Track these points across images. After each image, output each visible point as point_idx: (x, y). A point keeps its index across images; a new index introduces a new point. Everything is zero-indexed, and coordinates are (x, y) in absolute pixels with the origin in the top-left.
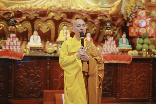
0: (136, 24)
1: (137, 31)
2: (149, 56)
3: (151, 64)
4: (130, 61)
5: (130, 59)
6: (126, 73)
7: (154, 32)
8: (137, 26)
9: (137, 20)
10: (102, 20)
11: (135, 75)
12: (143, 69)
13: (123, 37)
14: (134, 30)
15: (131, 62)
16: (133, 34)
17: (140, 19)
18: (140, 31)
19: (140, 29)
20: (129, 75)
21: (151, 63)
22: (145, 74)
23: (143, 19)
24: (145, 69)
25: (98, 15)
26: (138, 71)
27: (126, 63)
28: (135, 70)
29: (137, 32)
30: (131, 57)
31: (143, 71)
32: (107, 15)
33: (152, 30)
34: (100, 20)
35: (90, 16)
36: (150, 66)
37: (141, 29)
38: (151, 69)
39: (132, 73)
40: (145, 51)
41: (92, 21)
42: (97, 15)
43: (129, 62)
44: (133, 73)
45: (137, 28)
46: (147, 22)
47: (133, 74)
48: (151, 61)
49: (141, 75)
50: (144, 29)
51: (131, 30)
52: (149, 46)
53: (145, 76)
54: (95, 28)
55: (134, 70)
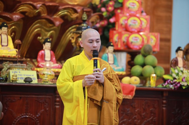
0: (122, 25)
1: (124, 39)
2: (160, 86)
3: (163, 100)
4: (133, 94)
5: (132, 91)
6: (124, 115)
7: (156, 43)
8: (124, 29)
9: (124, 18)
10: (66, 17)
11: (138, 120)
12: (152, 109)
13: (109, 52)
14: (120, 38)
15: (135, 97)
16: (117, 45)
17: (131, 16)
18: (131, 39)
19: (130, 36)
20: (129, 119)
21: (164, 98)
22: (154, 119)
23: (135, 16)
24: (154, 109)
25: (60, 8)
26: (143, 113)
27: (126, 98)
28: (138, 111)
29: (124, 42)
30: (133, 88)
31: (151, 112)
32: (76, 8)
33: (152, 39)
34: (63, 17)
35: (45, 8)
36: (163, 103)
37: (133, 36)
38: (164, 108)
39: (134, 116)
40: (155, 77)
41: (48, 17)
42: (59, 6)
43: (130, 96)
44: (136, 116)
45: (125, 34)
46: (143, 22)
47: (135, 118)
48: (165, 94)
49: (148, 120)
50: (137, 35)
51: (112, 38)
52: (155, 68)
53: (154, 120)
54: (52, 32)
55: (136, 111)
